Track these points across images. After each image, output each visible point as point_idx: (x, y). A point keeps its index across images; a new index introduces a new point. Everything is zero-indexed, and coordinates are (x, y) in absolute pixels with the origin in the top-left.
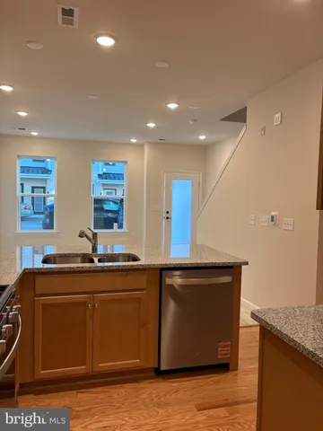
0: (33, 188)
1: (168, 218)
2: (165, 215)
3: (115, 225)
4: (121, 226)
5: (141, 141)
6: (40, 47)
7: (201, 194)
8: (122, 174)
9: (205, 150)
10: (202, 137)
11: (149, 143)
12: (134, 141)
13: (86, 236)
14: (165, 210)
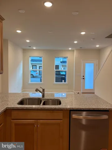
0: (40, 67)
1: (83, 78)
2: (82, 77)
3: (63, 81)
4: (65, 81)
5: (73, 49)
6: (24, 12)
7: (98, 68)
8: (66, 61)
9: (99, 51)
10: (98, 46)
11: (76, 49)
12: (70, 49)
13: (39, 91)
14: (82, 75)
